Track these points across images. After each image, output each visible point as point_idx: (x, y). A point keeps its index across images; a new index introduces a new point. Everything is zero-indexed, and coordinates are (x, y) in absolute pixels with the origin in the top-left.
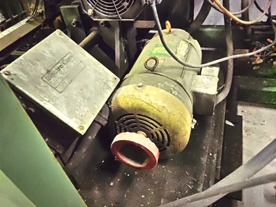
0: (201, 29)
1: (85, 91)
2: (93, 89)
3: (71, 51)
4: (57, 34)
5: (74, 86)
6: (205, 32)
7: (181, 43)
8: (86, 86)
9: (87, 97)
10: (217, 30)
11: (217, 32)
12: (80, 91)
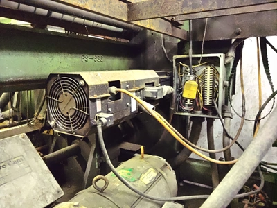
0: (188, 162)
1: (14, 196)
2: (25, 197)
3: (25, 155)
4: (20, 137)
5: (5, 189)
6: (193, 165)
7: (149, 170)
8: (19, 192)
9: (12, 204)
10: (204, 165)
11: (204, 167)
12: (8, 196)
